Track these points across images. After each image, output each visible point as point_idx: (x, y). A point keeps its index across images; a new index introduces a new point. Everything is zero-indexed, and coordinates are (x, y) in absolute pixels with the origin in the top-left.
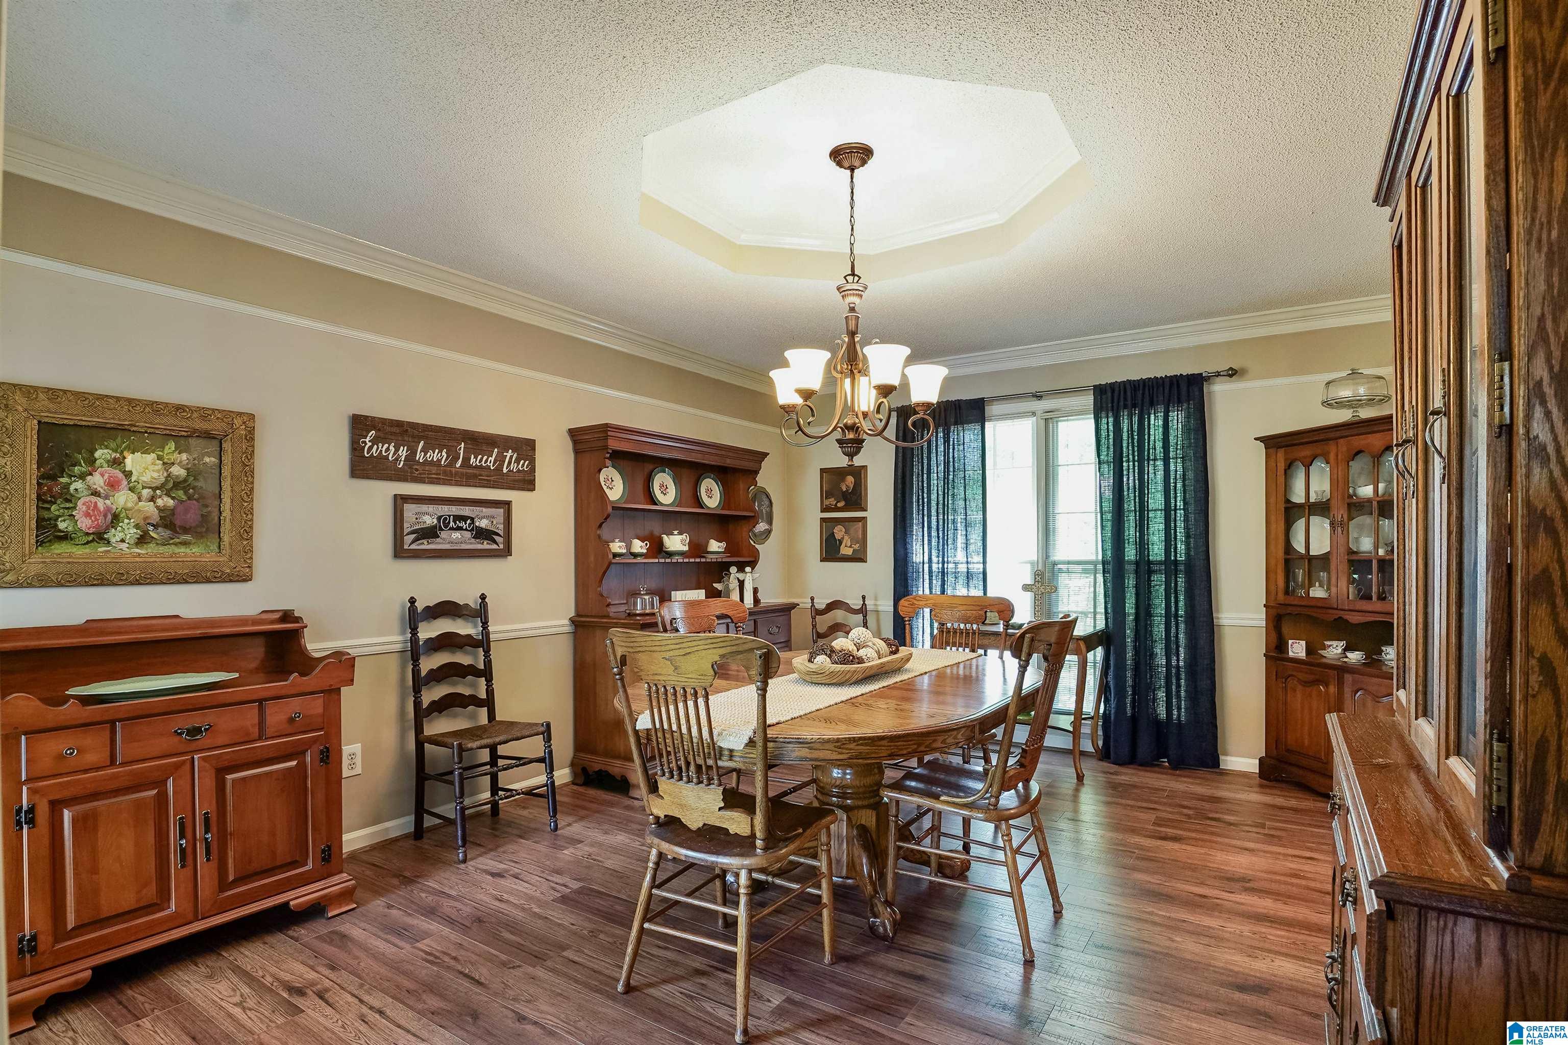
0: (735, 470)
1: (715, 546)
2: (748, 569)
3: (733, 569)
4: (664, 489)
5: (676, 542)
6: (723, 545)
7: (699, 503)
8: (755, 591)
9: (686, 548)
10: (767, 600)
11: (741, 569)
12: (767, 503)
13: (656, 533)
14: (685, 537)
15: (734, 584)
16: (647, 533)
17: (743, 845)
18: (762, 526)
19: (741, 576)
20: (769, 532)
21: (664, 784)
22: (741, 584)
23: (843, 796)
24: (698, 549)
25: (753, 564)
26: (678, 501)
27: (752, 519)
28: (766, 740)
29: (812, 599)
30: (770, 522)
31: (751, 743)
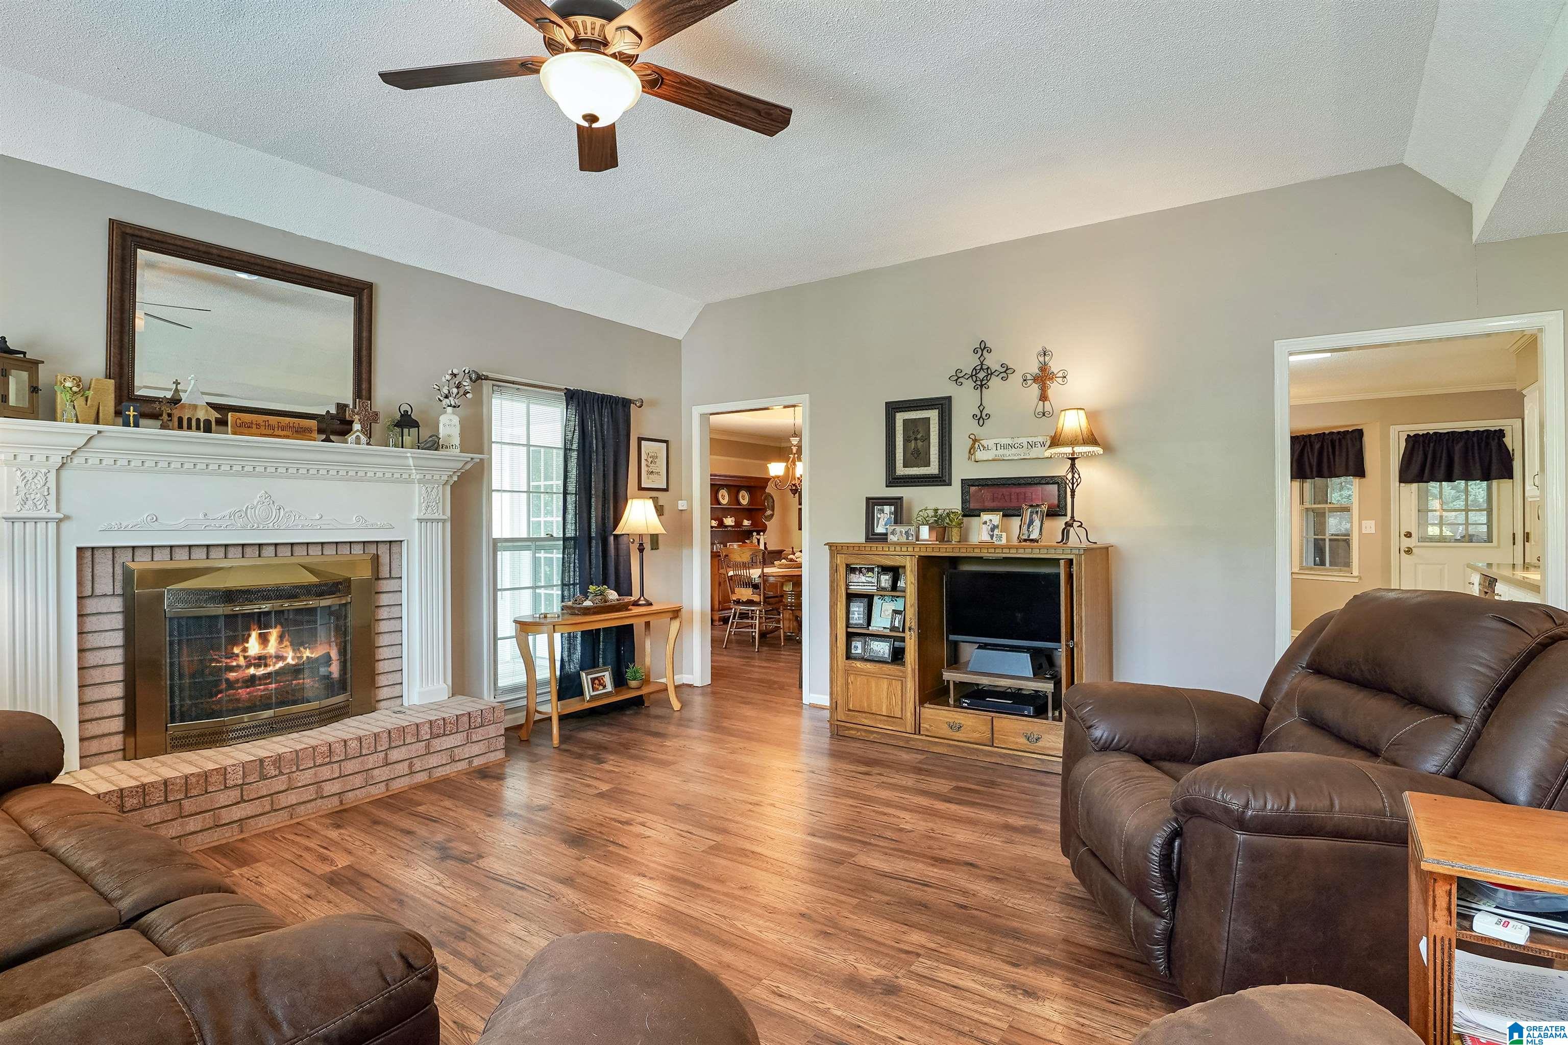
0: (755, 487)
1: (746, 523)
2: (762, 534)
3: (755, 534)
4: (723, 496)
5: (729, 521)
6: (750, 522)
7: (739, 503)
8: (765, 544)
9: (733, 524)
10: (770, 548)
11: (758, 534)
12: (771, 500)
13: (720, 517)
14: (733, 519)
15: (755, 541)
16: (716, 517)
17: (758, 604)
18: (769, 512)
19: (758, 537)
20: (772, 515)
21: (737, 590)
22: (759, 540)
23: (791, 606)
24: (738, 524)
25: (764, 531)
26: (729, 503)
27: (764, 510)
28: (764, 576)
29: (793, 548)
30: (773, 510)
31: (760, 577)
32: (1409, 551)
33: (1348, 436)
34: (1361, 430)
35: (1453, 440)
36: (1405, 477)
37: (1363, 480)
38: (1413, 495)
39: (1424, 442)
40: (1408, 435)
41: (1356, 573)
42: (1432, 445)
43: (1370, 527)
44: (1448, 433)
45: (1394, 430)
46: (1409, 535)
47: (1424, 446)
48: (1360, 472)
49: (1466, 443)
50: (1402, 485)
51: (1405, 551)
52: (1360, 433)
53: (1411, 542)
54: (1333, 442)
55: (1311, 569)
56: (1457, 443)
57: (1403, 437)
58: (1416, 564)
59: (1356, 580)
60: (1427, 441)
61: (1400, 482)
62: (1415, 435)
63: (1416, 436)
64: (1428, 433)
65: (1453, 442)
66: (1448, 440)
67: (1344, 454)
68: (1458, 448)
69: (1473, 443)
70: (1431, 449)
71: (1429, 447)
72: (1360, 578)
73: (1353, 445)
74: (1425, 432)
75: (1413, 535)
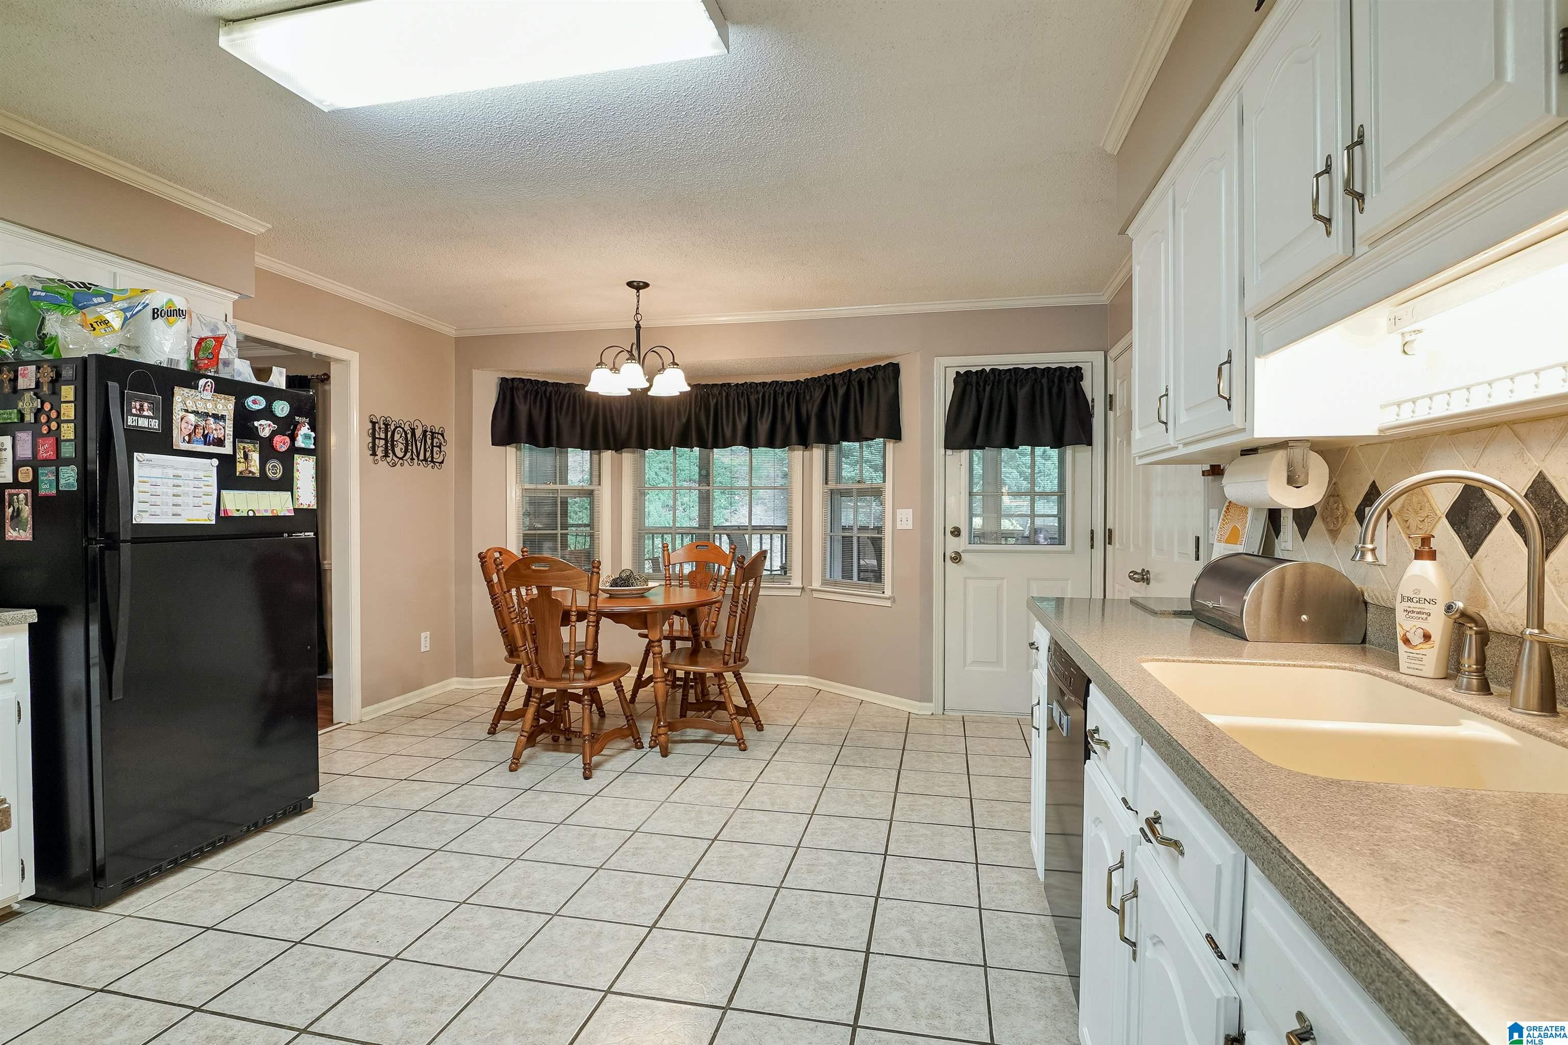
32: (957, 558)
33: (880, 374)
34: (898, 365)
35: (1016, 380)
36: (952, 442)
37: (899, 444)
38: (963, 468)
39: (978, 383)
40: (958, 373)
41: (888, 593)
42: (988, 388)
43: (905, 519)
44: (1009, 370)
45: (940, 362)
46: (956, 532)
47: (977, 391)
48: (894, 433)
49: (1033, 388)
50: (949, 452)
51: (951, 558)
52: (894, 370)
53: (960, 544)
54: (860, 383)
55: (835, 584)
56: (1022, 386)
57: (952, 376)
58: (966, 579)
59: (888, 603)
60: (981, 384)
61: (947, 447)
62: (966, 372)
63: (968, 373)
64: (984, 370)
65: (1016, 385)
66: (1009, 381)
67: (874, 404)
68: (1023, 393)
69: (1042, 386)
70: (987, 393)
71: (984, 391)
72: (894, 601)
73: (886, 386)
74: (980, 369)
75: (963, 533)
